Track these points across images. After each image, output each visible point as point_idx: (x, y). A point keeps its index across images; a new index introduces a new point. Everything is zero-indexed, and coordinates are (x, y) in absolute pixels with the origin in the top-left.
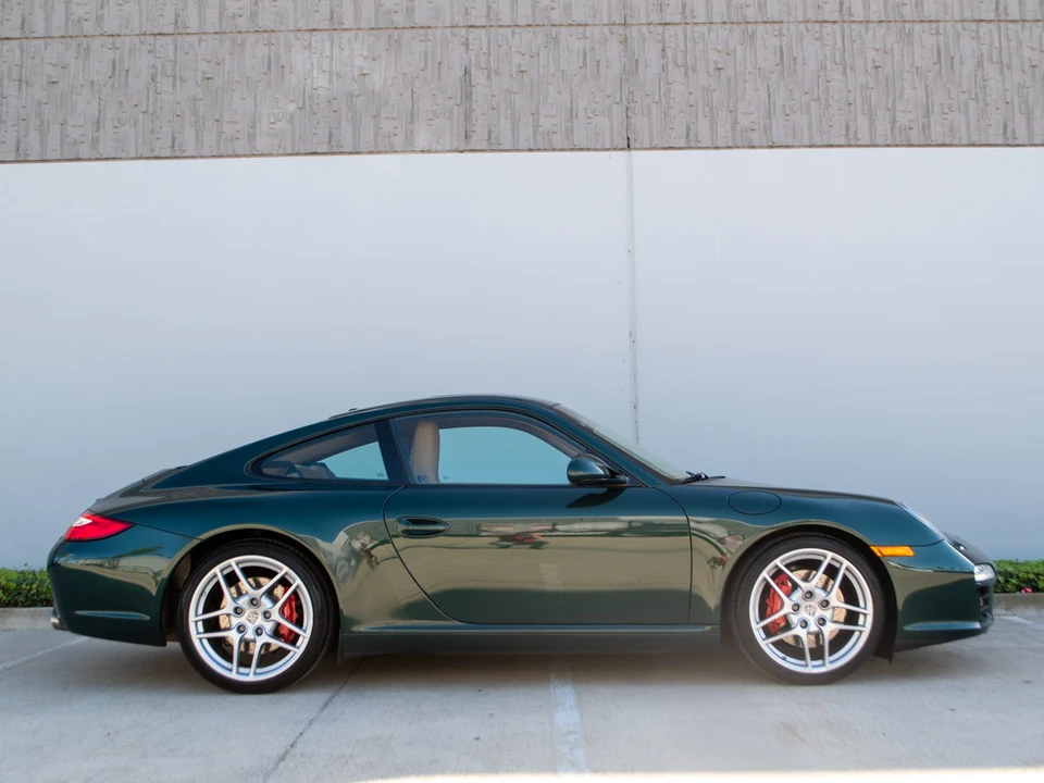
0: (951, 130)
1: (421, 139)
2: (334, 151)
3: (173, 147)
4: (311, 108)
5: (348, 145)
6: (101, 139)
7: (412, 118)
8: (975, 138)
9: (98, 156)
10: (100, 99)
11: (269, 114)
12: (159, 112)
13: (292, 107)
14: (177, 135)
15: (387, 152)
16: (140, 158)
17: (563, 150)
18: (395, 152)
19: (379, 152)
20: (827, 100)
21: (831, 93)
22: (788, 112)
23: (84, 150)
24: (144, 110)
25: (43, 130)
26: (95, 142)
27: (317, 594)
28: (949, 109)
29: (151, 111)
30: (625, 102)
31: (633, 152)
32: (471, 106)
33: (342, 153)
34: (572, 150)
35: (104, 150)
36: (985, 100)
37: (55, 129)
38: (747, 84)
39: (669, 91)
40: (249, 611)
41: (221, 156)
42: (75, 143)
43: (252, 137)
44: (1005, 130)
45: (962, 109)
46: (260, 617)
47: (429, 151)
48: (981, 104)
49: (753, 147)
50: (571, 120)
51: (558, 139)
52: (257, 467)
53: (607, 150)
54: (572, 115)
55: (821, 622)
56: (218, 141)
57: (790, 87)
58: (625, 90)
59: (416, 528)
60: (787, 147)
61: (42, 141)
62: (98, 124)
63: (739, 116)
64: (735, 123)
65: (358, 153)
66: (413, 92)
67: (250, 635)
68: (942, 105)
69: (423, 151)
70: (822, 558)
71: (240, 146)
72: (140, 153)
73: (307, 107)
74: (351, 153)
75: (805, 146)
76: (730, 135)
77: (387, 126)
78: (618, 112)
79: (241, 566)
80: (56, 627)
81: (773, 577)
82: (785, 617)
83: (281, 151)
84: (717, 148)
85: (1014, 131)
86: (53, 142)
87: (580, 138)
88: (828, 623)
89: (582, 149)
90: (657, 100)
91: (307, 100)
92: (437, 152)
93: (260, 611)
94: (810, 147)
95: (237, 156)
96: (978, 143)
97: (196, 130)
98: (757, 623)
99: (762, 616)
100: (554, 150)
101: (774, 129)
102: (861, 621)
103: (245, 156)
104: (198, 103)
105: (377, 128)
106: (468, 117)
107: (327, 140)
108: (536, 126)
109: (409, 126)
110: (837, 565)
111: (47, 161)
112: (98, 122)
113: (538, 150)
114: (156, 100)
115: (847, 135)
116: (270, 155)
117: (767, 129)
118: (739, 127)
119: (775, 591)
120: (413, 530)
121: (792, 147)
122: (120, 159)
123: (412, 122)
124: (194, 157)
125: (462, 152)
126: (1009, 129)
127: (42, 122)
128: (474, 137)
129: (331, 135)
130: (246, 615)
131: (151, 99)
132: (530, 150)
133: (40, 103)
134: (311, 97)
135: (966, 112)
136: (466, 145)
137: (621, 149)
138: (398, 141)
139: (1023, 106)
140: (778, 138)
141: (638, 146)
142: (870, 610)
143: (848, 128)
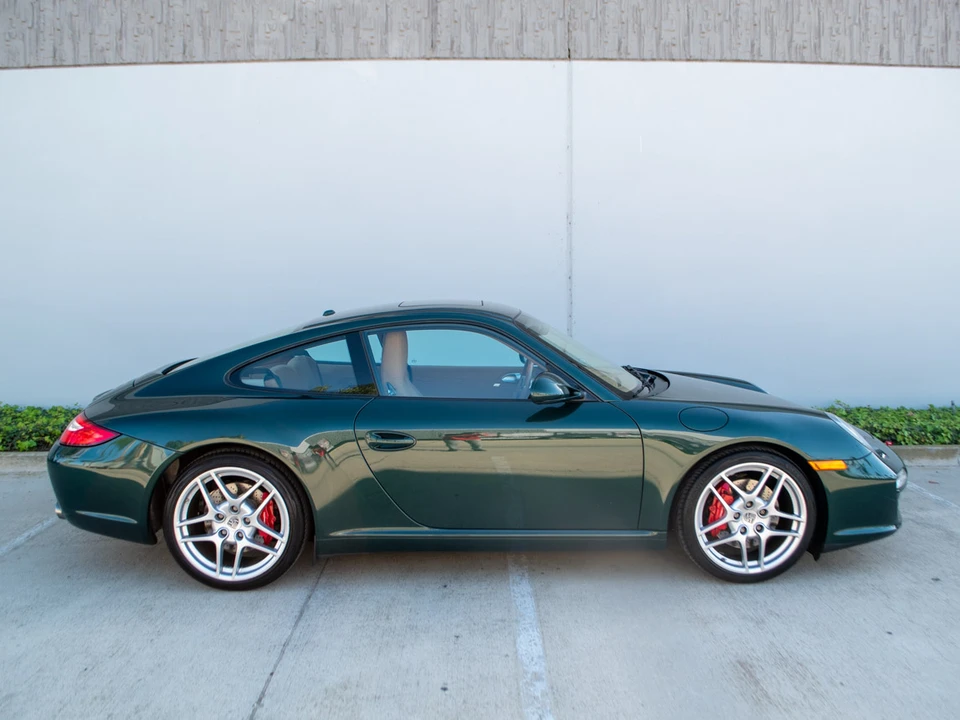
0: (838, 50)
1: (394, 47)
2: (320, 56)
3: (184, 53)
4: (301, 20)
5: (332, 52)
6: (124, 45)
7: (386, 29)
8: (856, 58)
9: (121, 61)
10: (122, 12)
11: (265, 25)
12: (171, 22)
13: (284, 19)
14: (187, 43)
15: (365, 59)
16: (158, 63)
17: (513, 59)
18: (372, 58)
19: (359, 59)
20: (736, 21)
21: (740, 14)
22: (704, 30)
23: (110, 56)
24: (159, 21)
25: (75, 38)
26: (119, 49)
27: (293, 503)
28: (837, 32)
29: (165, 21)
30: (567, 17)
31: (574, 63)
32: (436, 19)
33: (327, 59)
34: (522, 59)
35: (127, 56)
36: (866, 25)
37: (85, 38)
38: (670, 5)
39: (604, 8)
40: (230, 516)
41: (225, 62)
42: (102, 50)
43: (250, 45)
44: (881, 51)
45: (848, 32)
46: (241, 523)
47: (401, 58)
48: (863, 30)
49: (673, 60)
50: (521, 33)
51: (510, 50)
52: (235, 376)
53: (551, 59)
54: (522, 29)
55: (759, 528)
56: (222, 49)
57: (706, 9)
58: (568, 8)
59: (385, 442)
60: (702, 60)
61: (74, 49)
62: (121, 33)
63: (663, 32)
64: (659, 38)
65: (341, 59)
66: (387, 6)
67: (231, 538)
68: (831, 28)
69: (396, 59)
70: (763, 471)
71: (241, 52)
72: (156, 59)
73: (297, 19)
74: (335, 59)
75: (717, 60)
76: (655, 48)
77: (365, 36)
78: (561, 28)
79: (220, 476)
80: (60, 516)
81: (717, 488)
82: (727, 525)
83: (276, 57)
84: (643, 60)
85: (888, 53)
86: (84, 49)
87: (529, 48)
88: (765, 530)
89: (529, 59)
90: (594, 16)
91: (297, 13)
92: (407, 59)
93: (240, 517)
94: (721, 61)
95: (239, 61)
96: (859, 62)
97: (203, 38)
98: (701, 529)
99: (706, 523)
100: (507, 59)
101: (691, 45)
102: (794, 527)
103: (246, 61)
104: (204, 15)
105: (357, 37)
106: (434, 29)
107: (314, 48)
108: (492, 37)
109: (384, 37)
110: (777, 477)
111: (79, 66)
112: (121, 32)
113: (493, 58)
114: (168, 13)
115: (752, 51)
116: (266, 60)
117: (686, 44)
118: (662, 42)
119: (718, 501)
120: (382, 444)
121: (706, 60)
122: (141, 64)
123: (386, 31)
124: (202, 62)
125: (428, 59)
126: (885, 51)
127: (74, 32)
128: (439, 46)
129: (317, 43)
130: (227, 521)
131: (165, 12)
132: (486, 58)
133: (71, 15)
134: (301, 10)
135: (851, 34)
136: (432, 52)
137: (563, 59)
138: (375, 50)
139: (897, 32)
140: (694, 53)
141: (577, 56)
142: (804, 517)
143: (753, 45)
